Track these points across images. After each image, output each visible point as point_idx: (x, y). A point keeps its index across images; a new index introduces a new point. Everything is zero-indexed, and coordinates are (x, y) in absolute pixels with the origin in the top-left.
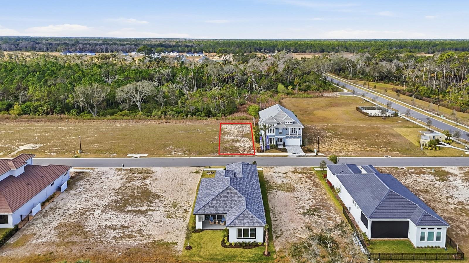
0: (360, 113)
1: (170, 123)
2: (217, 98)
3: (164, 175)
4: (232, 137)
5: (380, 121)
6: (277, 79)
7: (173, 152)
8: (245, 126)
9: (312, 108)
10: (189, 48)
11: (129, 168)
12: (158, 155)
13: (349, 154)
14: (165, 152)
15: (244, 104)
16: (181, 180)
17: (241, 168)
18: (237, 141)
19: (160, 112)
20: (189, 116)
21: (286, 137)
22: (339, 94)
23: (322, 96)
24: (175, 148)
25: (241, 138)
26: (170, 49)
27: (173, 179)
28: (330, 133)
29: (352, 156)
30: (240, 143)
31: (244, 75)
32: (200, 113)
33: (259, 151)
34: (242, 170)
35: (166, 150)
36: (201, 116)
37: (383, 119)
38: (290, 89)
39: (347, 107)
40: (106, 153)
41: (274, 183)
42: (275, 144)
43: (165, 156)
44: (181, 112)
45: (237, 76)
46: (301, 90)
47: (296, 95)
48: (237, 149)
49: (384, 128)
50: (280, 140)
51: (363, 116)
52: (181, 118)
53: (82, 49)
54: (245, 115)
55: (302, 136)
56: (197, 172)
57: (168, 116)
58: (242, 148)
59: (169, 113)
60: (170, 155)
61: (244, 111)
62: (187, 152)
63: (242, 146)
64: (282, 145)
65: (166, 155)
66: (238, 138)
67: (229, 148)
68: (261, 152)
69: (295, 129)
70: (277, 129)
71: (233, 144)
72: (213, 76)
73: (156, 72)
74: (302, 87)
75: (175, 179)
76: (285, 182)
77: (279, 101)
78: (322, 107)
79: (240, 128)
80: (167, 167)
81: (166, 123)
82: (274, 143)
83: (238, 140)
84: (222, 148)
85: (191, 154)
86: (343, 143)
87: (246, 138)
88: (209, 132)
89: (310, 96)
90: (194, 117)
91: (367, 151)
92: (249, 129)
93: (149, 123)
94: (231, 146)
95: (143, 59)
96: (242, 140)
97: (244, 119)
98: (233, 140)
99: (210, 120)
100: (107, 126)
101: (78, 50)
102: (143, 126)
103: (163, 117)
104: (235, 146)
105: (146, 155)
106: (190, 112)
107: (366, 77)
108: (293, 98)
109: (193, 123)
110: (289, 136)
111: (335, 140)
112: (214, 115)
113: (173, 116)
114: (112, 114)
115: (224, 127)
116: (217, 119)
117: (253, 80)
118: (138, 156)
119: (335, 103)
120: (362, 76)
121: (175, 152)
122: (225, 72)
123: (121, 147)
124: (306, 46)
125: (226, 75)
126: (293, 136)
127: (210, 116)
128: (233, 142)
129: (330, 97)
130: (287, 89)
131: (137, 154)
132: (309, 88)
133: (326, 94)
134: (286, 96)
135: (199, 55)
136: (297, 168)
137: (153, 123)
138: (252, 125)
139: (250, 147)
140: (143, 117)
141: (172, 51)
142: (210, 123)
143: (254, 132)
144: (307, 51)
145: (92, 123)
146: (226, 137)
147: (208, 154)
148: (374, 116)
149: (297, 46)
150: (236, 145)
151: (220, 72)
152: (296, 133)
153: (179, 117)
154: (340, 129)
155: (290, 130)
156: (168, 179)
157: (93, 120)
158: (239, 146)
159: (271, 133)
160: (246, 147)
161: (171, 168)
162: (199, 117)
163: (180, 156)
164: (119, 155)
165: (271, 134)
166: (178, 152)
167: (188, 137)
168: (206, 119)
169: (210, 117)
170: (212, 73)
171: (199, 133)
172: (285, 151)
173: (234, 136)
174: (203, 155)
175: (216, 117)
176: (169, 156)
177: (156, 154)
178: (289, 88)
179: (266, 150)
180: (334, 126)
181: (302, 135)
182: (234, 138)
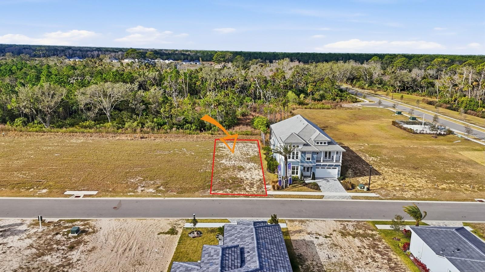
0: (399, 129)
1: (148, 139)
2: (213, 106)
3: (111, 237)
4: (233, 162)
5: (430, 140)
6: (286, 86)
7: (139, 187)
8: (250, 144)
9: (334, 122)
10: (186, 56)
11: (56, 220)
12: (115, 192)
13: (418, 194)
14: (125, 188)
15: (247, 115)
16: (140, 251)
17: (253, 238)
18: (241, 169)
19: (135, 124)
20: (174, 129)
21: (317, 165)
22: (360, 105)
23: (341, 106)
24: (144, 180)
25: (246, 164)
26: (165, 57)
27: (126, 249)
28: (373, 158)
29: (424, 200)
30: (246, 172)
31: (246, 80)
32: (189, 125)
33: (276, 188)
34: (256, 245)
35: (129, 183)
36: (190, 130)
37: (433, 138)
38: (302, 97)
39: (377, 121)
40: (31, 188)
41: (315, 263)
42: (299, 175)
43: (124, 194)
44: (165, 123)
45: (238, 81)
46: (314, 99)
47: (309, 105)
48: (241, 183)
49: (445, 150)
50: (306, 169)
51: (406, 134)
52: (163, 132)
53: (72, 55)
54: (249, 129)
55: (341, 164)
56: (173, 232)
57: (145, 128)
58: (249, 182)
59: (146, 125)
60: (134, 192)
61: (247, 124)
62: (161, 188)
63: (248, 177)
64: (310, 177)
65: (126, 192)
66: (242, 164)
67: (229, 182)
68: (278, 189)
69: (330, 153)
70: (304, 153)
71: (235, 173)
72: (209, 81)
73: (140, 75)
74: (315, 96)
75: (128, 250)
76: (334, 260)
77: (291, 112)
78: (346, 120)
79: (244, 147)
80: (121, 219)
81: (142, 138)
82: (297, 174)
83: (241, 167)
84: (218, 181)
85: (168, 191)
86: (400, 174)
87: (253, 164)
88: (199, 153)
89: (326, 106)
90: (181, 130)
91: (444, 189)
92: (256, 149)
93: (118, 138)
94: (231, 178)
95: (131, 63)
96: (248, 168)
97: (248, 135)
98: (234, 167)
99: (203, 135)
100: (55, 143)
101: (68, 56)
102: (107, 143)
103: (138, 130)
104: (238, 178)
105: (95, 193)
106: (176, 124)
107: (385, 86)
108: (306, 108)
109: (178, 139)
110: (322, 164)
111: (386, 169)
112: (208, 129)
113: (153, 129)
114: (72, 125)
115: (221, 146)
116: (212, 134)
117: (257, 86)
118: (81, 193)
119: (360, 116)
120: (380, 86)
121: (143, 187)
122: (224, 77)
123: (61, 177)
124: (308, 56)
125: (225, 80)
126: (328, 164)
127: (202, 129)
128: (234, 170)
129: (351, 109)
130: (299, 97)
131: (81, 190)
132: (323, 97)
133: (345, 105)
134: (298, 106)
135: (196, 63)
136: (345, 223)
137: (123, 138)
138: (260, 144)
139: (260, 180)
140: (111, 129)
141: (168, 59)
142: (202, 139)
143: (265, 154)
144: (310, 61)
145: (38, 137)
146: (224, 161)
147: (194, 192)
148: (420, 133)
149: (299, 57)
150: (239, 176)
151: (218, 77)
152: (331, 159)
153: (161, 131)
154: (385, 151)
155: (323, 155)
156: (115, 250)
157: (42, 134)
158: (245, 178)
159: (293, 158)
160: (255, 180)
161: (129, 220)
162: (188, 131)
163: (149, 196)
164: (51, 192)
165: (293, 160)
166: (148, 187)
167: (169, 161)
168: (197, 134)
169: (202, 131)
170: (208, 77)
171: (185, 154)
172: (317, 187)
173: (235, 161)
174: (187, 194)
175: (210, 132)
176: (131, 196)
177: (111, 192)
178: (300, 97)
179: (286, 186)
180: (374, 147)
181: (341, 162)
182: (236, 164)
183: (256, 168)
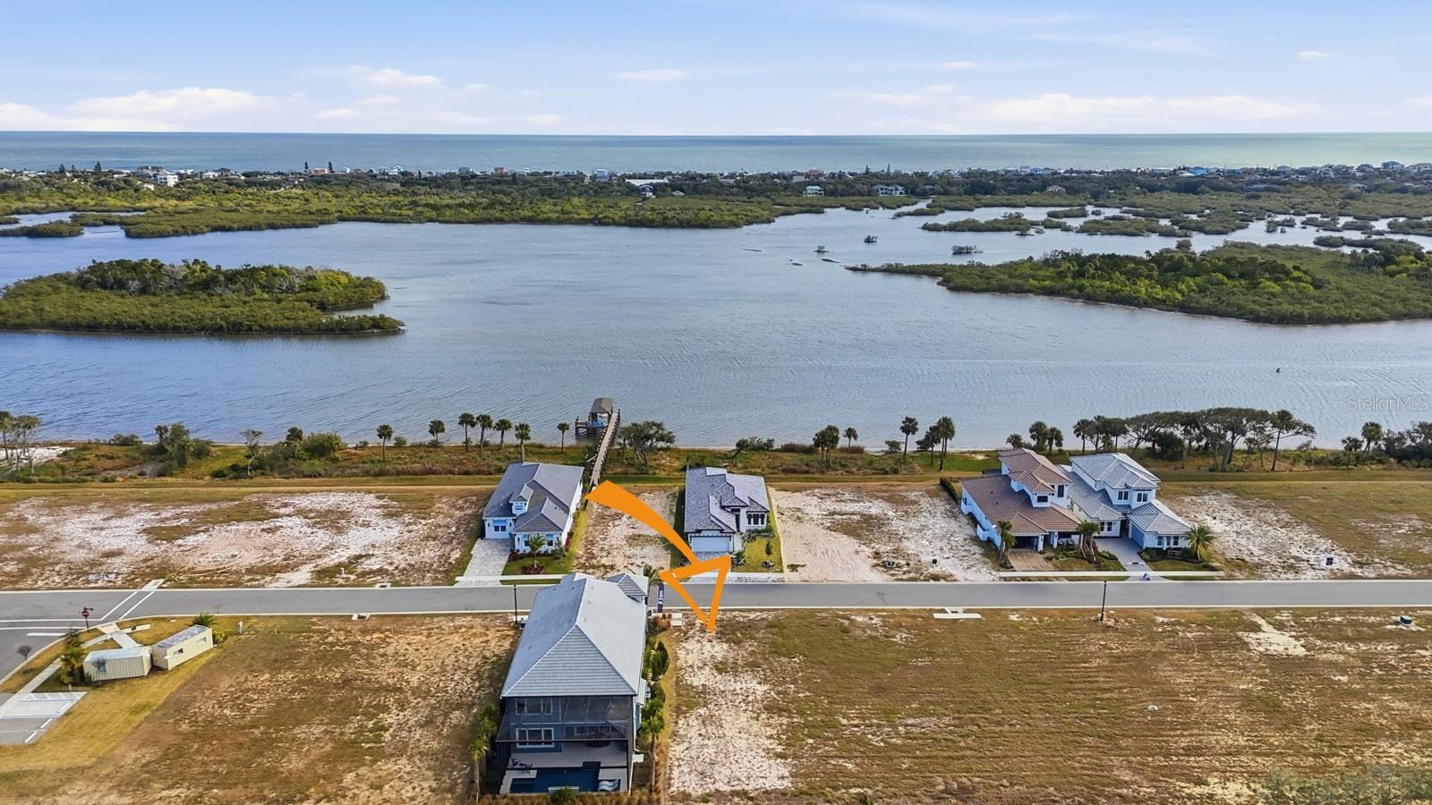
4: (738, 687)
18: (721, 668)
25: (711, 681)
30: (712, 657)
48: (722, 631)
58: (708, 635)
63: (708, 646)
66: (719, 681)
71: (733, 655)
83: (720, 673)
87: (696, 681)
94: (738, 641)
96: (707, 671)
98: (735, 671)
104: (726, 642)
128: (736, 663)
139: (686, 640)
146: (760, 690)
150: (725, 646)
158: (715, 643)
160: (697, 638)
173: (735, 690)
182: (733, 680)
183: (690, 669)
